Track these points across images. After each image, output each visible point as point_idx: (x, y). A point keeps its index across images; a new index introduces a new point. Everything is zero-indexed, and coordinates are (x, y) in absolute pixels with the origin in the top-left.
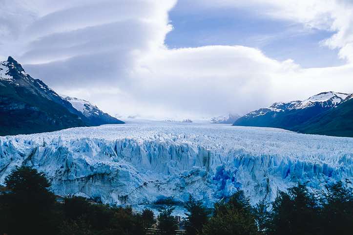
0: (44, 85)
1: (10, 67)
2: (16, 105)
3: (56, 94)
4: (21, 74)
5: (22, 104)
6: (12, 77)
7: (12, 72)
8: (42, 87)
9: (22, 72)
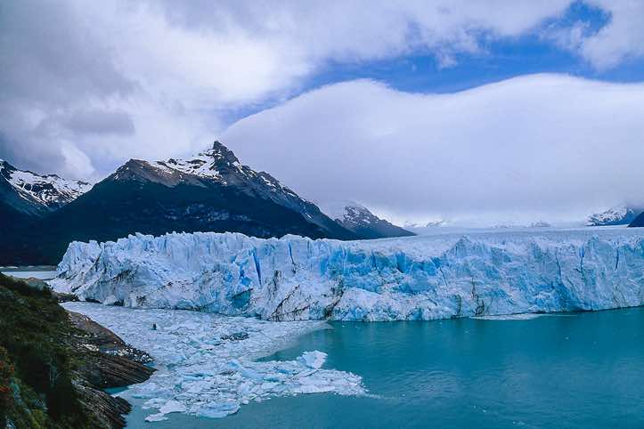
0: (272, 180)
1: (216, 157)
2: (216, 214)
3: (293, 193)
4: (231, 166)
5: (225, 212)
6: (218, 172)
7: (219, 165)
8: (269, 184)
9: (235, 164)
